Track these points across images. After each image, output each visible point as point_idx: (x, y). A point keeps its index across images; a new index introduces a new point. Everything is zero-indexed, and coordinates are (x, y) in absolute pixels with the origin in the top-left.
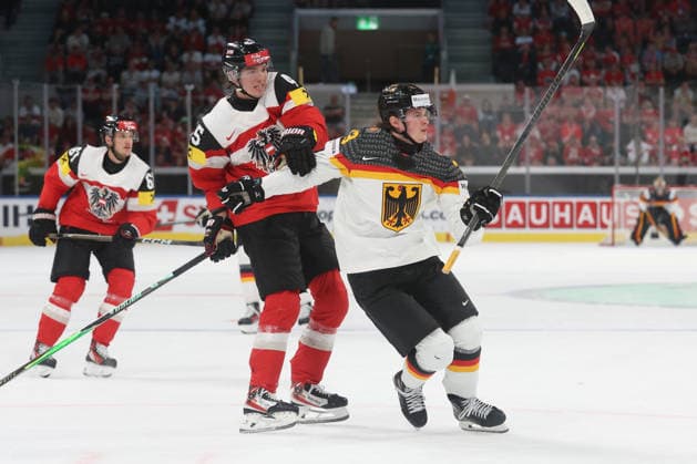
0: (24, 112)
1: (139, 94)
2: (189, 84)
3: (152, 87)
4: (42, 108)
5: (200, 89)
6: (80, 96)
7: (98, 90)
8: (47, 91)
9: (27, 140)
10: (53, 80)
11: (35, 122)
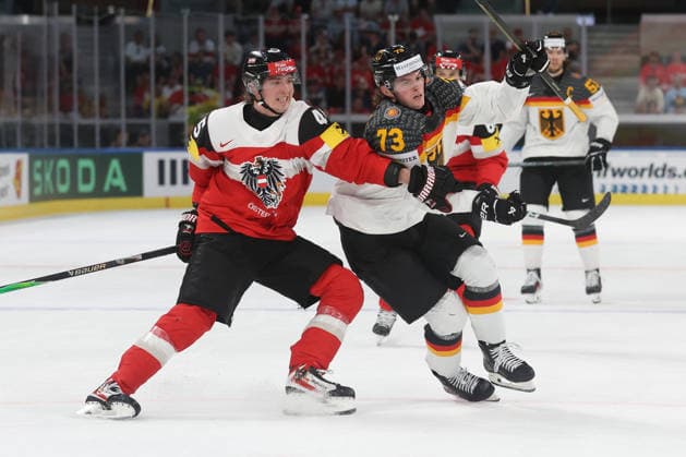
0: (195, 48)
1: (333, 26)
2: (393, 14)
3: (348, 19)
4: (216, 43)
5: (406, 19)
6: (262, 28)
7: (284, 22)
8: (222, 22)
9: (199, 81)
10: (230, 10)
11: (207, 59)
